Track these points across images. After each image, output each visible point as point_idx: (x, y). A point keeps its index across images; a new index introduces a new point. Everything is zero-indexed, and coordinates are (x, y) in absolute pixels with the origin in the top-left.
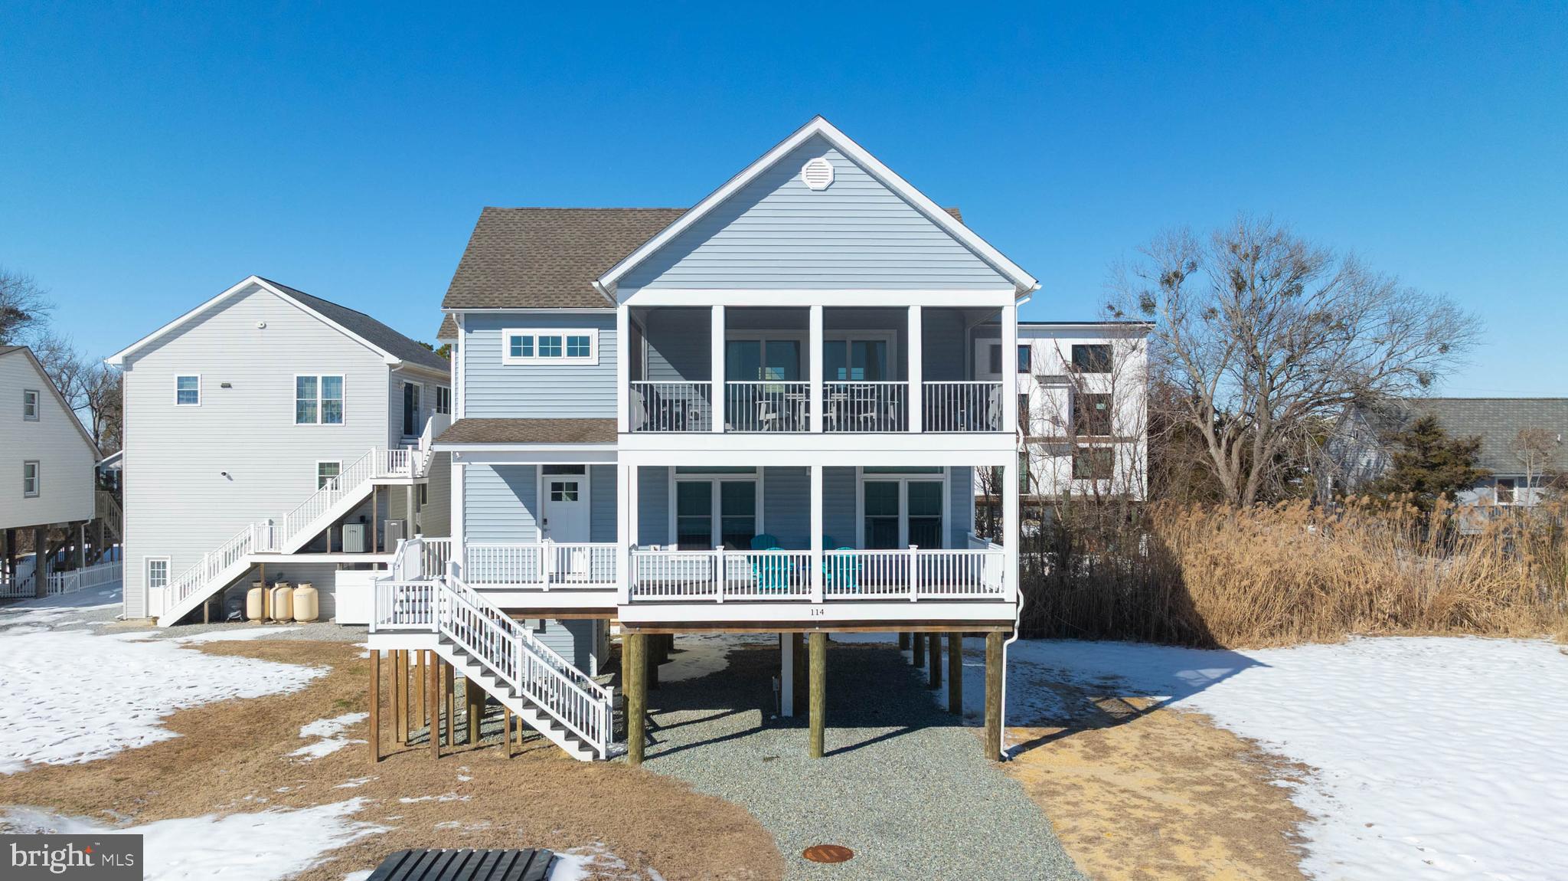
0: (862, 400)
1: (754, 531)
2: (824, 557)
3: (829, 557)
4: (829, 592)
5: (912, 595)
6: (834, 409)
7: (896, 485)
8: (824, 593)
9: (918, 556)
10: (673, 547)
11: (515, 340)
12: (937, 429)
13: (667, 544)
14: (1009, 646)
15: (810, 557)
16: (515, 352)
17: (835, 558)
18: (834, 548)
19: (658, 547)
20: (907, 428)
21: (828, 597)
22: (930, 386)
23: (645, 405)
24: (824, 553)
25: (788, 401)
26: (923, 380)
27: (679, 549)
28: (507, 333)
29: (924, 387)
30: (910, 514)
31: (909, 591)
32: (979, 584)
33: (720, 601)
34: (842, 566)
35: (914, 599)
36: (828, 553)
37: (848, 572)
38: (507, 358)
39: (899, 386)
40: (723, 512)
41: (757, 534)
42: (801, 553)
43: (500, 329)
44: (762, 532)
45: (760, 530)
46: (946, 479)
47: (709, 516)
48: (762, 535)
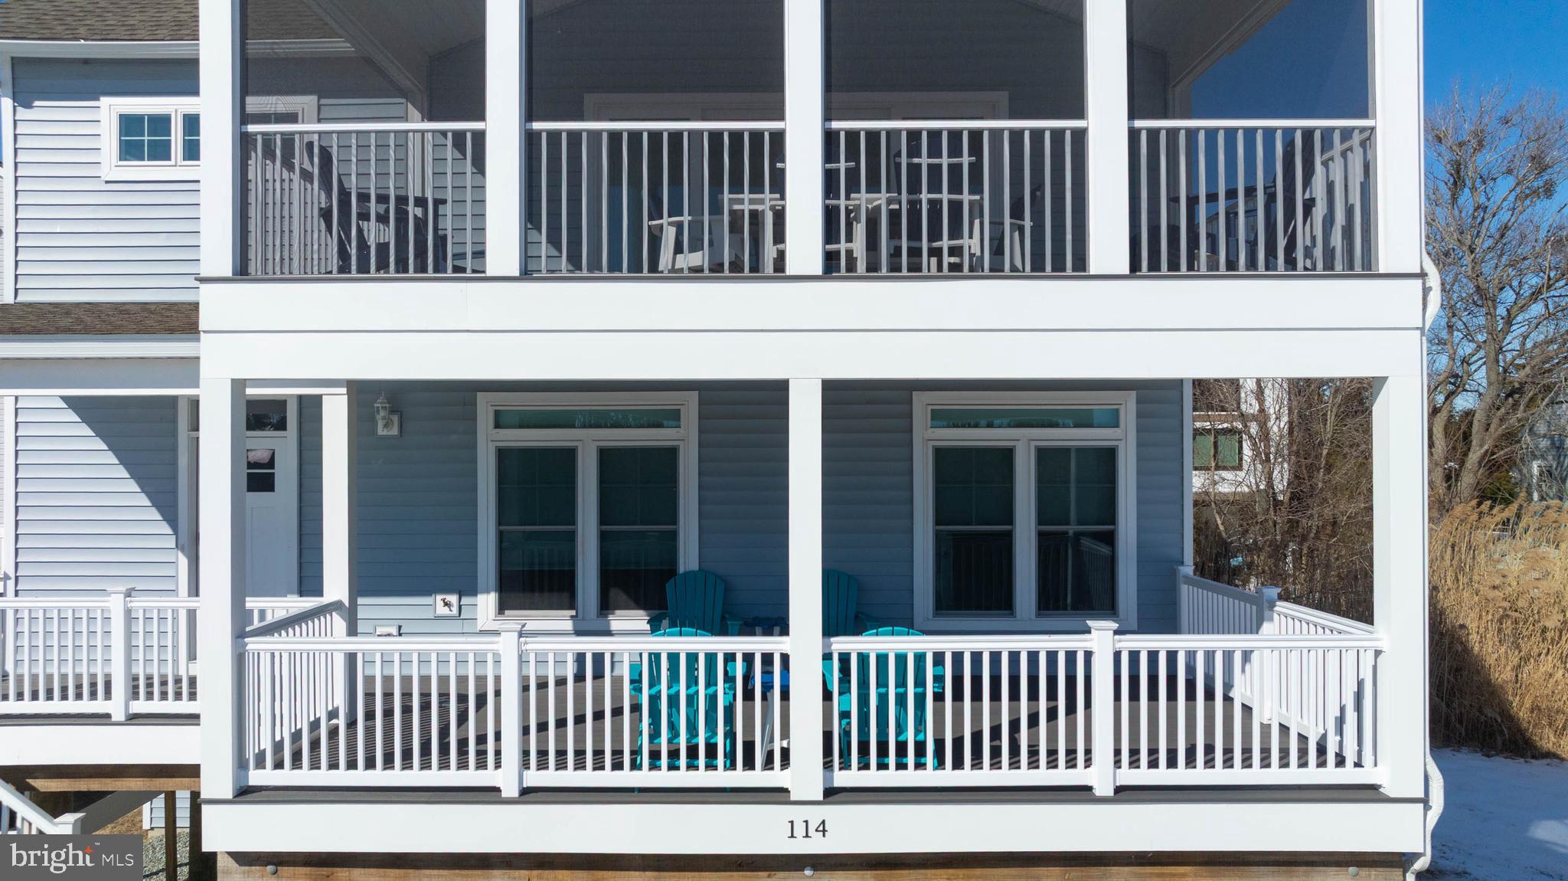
0: (945, 196)
2: (827, 657)
3: (845, 659)
4: (845, 765)
6: (860, 230)
8: (828, 765)
9: (1117, 655)
10: (487, 602)
11: (129, 124)
12: (1174, 265)
13: (474, 593)
15: (785, 658)
16: (129, 151)
17: (863, 659)
18: (857, 631)
19: (453, 599)
20: (1081, 262)
21: (843, 779)
22: (1153, 134)
23: (326, 214)
24: (826, 645)
25: (736, 217)
26: (1132, 115)
27: (502, 607)
28: (112, 108)
29: (1133, 135)
30: (1041, 521)
31: (1088, 763)
32: (1228, 699)
33: (510, 790)
34: (882, 682)
35: (1103, 789)
36: (841, 644)
37: (901, 700)
38: (110, 164)
39: (1058, 135)
40: (604, 518)
41: (681, 570)
42: (758, 644)
43: (98, 99)
44: (694, 565)
45: (688, 558)
46: (1125, 440)
47: (571, 527)
48: (693, 572)
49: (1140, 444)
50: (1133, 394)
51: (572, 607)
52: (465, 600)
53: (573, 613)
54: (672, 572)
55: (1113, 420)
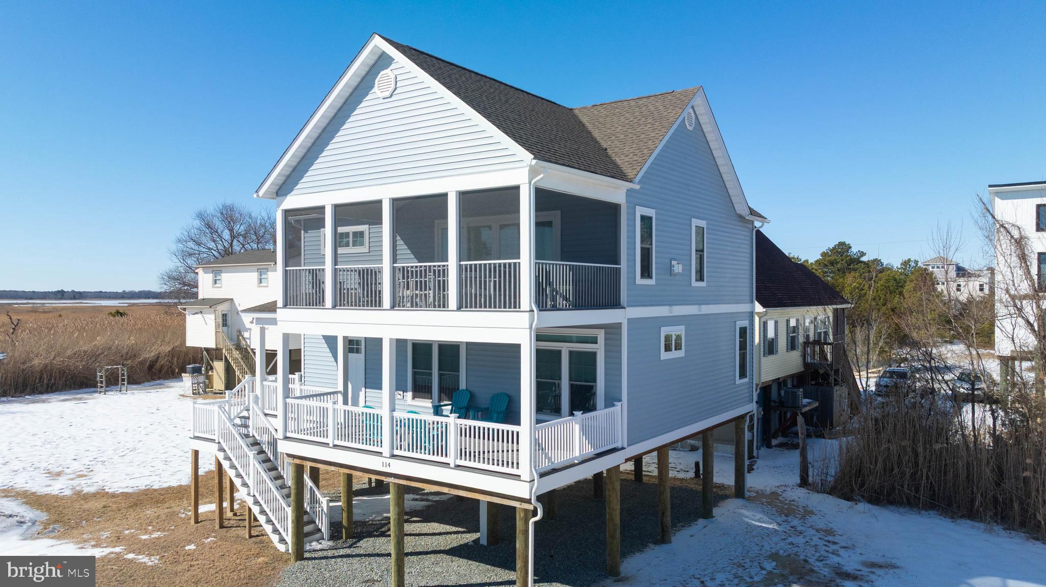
1: (458, 386)
5: (450, 460)
7: (559, 353)
10: (409, 394)
13: (407, 392)
14: (536, 523)
19: (401, 393)
27: (414, 398)
30: (570, 380)
31: (450, 457)
35: (452, 464)
40: (440, 369)
41: (461, 389)
44: (464, 388)
45: (463, 386)
46: (600, 349)
47: (430, 371)
48: (464, 390)
49: (606, 351)
50: (603, 330)
51: (431, 399)
52: (405, 394)
53: (431, 401)
54: (458, 389)
55: (594, 341)
